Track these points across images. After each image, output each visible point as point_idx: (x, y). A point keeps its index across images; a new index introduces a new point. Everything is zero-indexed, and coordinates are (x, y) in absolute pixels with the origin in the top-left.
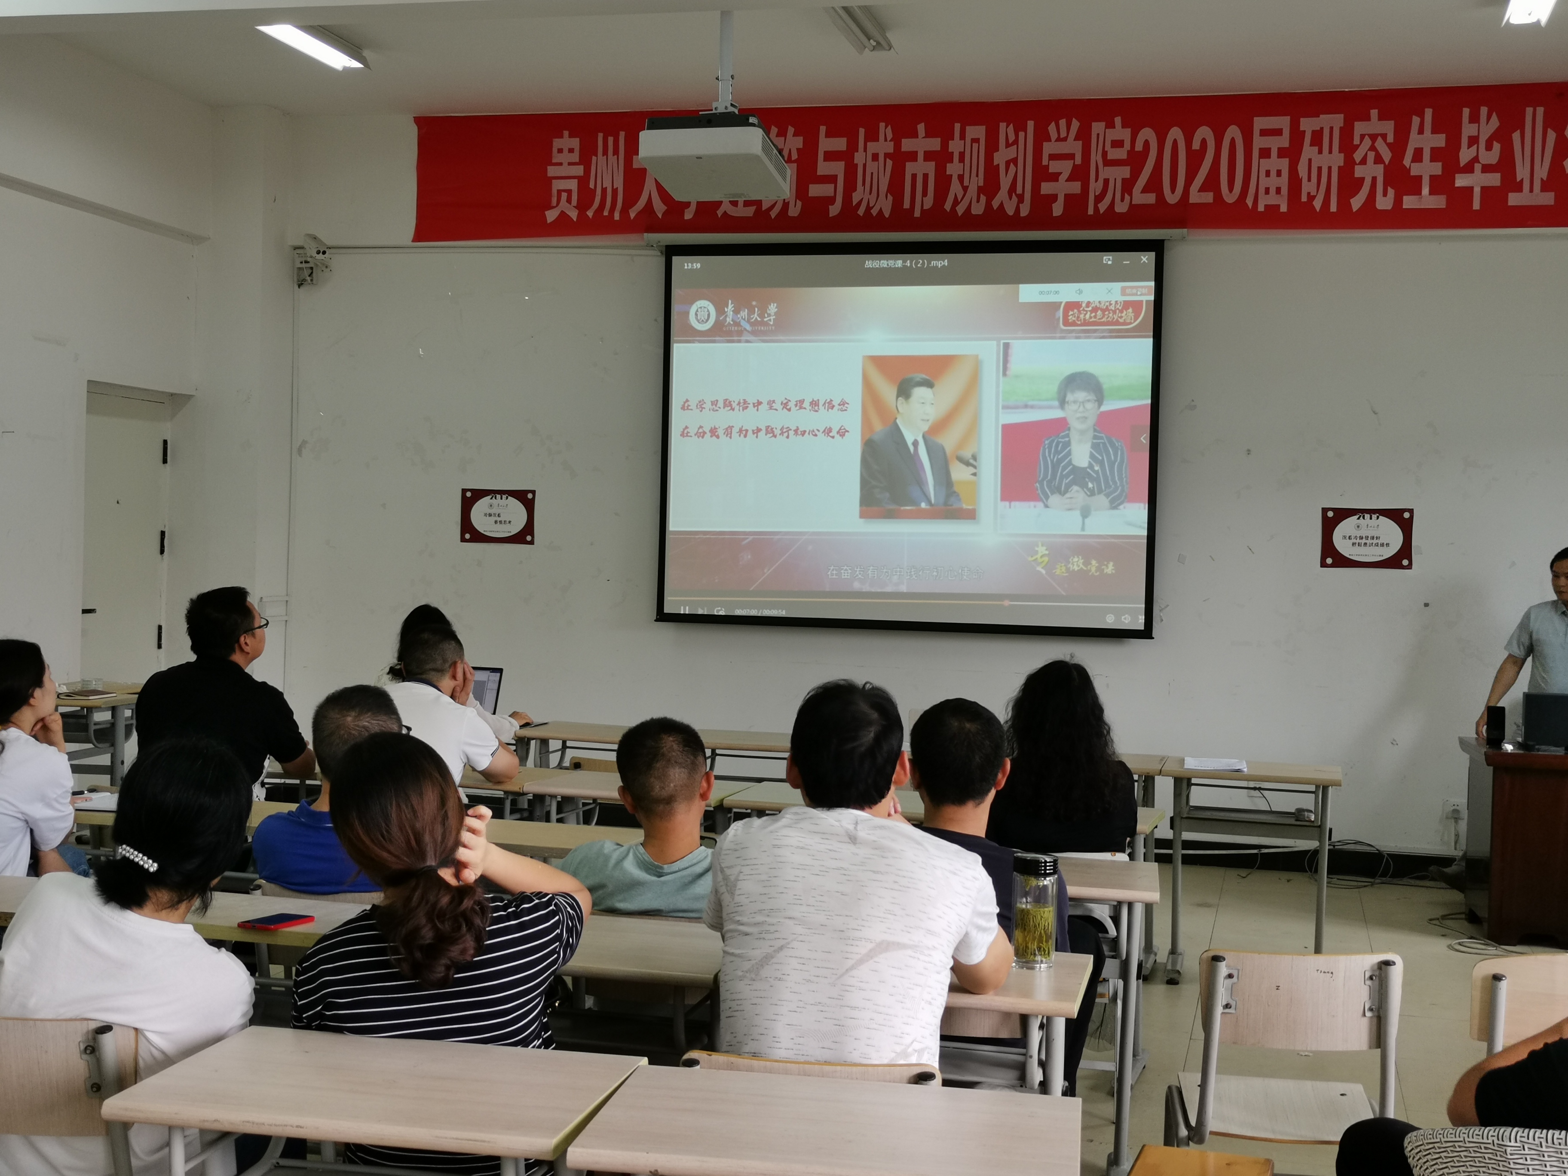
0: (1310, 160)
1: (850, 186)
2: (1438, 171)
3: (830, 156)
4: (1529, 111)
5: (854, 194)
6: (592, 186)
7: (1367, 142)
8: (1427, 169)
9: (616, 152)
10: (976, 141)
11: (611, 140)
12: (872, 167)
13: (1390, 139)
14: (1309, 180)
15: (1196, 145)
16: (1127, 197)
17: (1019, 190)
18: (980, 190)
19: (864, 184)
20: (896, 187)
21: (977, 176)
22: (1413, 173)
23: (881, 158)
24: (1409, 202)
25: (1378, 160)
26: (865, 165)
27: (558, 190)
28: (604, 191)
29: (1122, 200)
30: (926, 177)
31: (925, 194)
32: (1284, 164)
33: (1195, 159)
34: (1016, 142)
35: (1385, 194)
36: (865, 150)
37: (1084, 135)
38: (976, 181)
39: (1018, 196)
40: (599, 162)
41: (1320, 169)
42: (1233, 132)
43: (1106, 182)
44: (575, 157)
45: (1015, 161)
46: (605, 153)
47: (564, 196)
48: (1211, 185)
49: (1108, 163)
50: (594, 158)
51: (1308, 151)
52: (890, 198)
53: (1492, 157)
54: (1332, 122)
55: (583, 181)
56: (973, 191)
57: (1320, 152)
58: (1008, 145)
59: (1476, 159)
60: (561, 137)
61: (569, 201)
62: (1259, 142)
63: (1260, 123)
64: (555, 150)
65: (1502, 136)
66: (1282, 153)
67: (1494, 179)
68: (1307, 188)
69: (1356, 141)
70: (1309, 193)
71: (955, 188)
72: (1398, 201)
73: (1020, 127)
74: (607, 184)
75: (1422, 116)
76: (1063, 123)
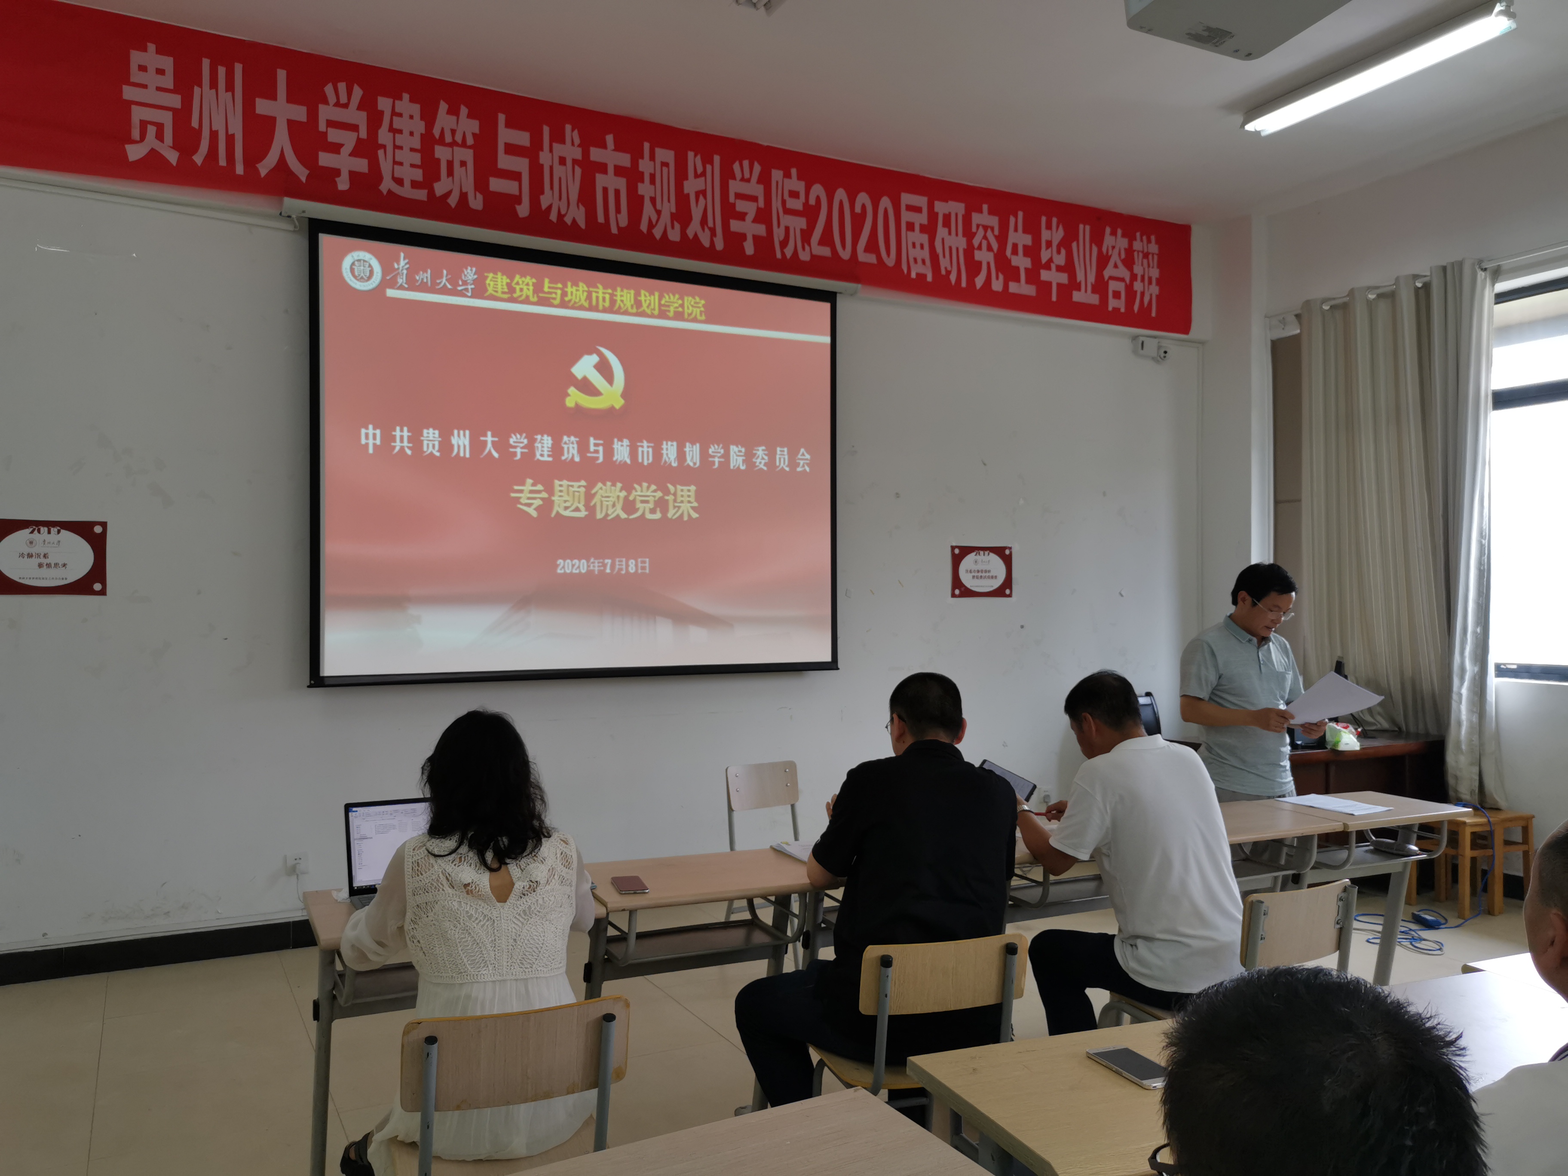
0: (943, 240)
1: (537, 189)
2: (1029, 265)
3: (511, 149)
4: (1081, 226)
5: (542, 197)
6: (195, 124)
7: (981, 232)
8: (1022, 262)
9: (230, 87)
10: (665, 164)
11: (222, 71)
12: (559, 170)
13: (996, 232)
14: (944, 256)
15: (858, 210)
16: (807, 247)
17: (710, 224)
18: (674, 217)
19: (552, 188)
20: (587, 196)
21: (669, 201)
22: (1014, 263)
23: (569, 163)
24: (1013, 288)
25: (990, 248)
26: (551, 168)
27: (141, 121)
28: (214, 135)
29: (804, 249)
30: (617, 192)
31: (618, 210)
32: (924, 238)
33: (858, 221)
34: (704, 174)
35: (997, 278)
36: (551, 151)
37: (765, 180)
38: (669, 207)
39: (710, 229)
40: (203, 95)
41: (950, 248)
42: (885, 202)
43: (787, 229)
44: (168, 81)
45: (704, 193)
46: (214, 85)
47: (151, 130)
48: (872, 246)
49: (788, 211)
50: (197, 90)
51: (941, 232)
52: (582, 209)
53: (1060, 259)
54: (956, 208)
55: (182, 116)
56: (666, 218)
57: (950, 233)
58: (696, 176)
59: (1051, 260)
60: (145, 49)
61: (160, 136)
62: (906, 216)
63: (907, 199)
64: (134, 68)
65: (1065, 244)
66: (923, 229)
67: (1063, 278)
68: (944, 263)
69: (974, 229)
70: (946, 268)
71: (648, 211)
72: (1006, 286)
73: (707, 160)
74: (219, 126)
75: (1016, 217)
76: (746, 163)
